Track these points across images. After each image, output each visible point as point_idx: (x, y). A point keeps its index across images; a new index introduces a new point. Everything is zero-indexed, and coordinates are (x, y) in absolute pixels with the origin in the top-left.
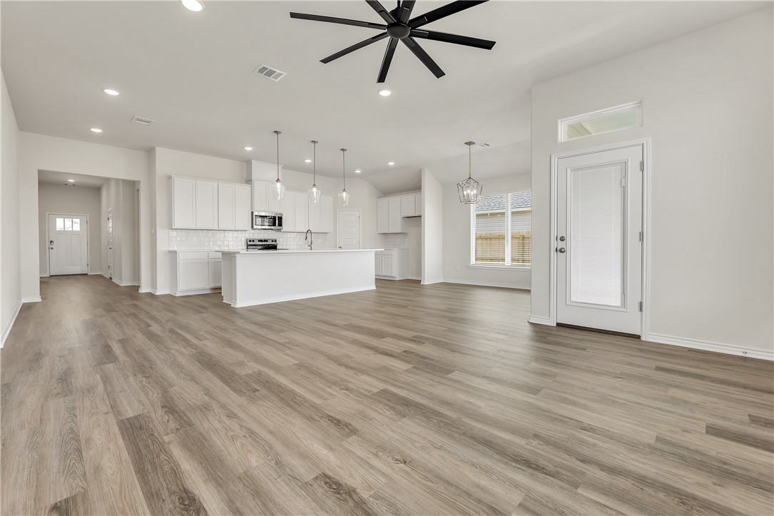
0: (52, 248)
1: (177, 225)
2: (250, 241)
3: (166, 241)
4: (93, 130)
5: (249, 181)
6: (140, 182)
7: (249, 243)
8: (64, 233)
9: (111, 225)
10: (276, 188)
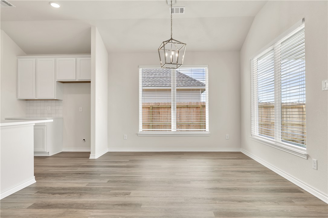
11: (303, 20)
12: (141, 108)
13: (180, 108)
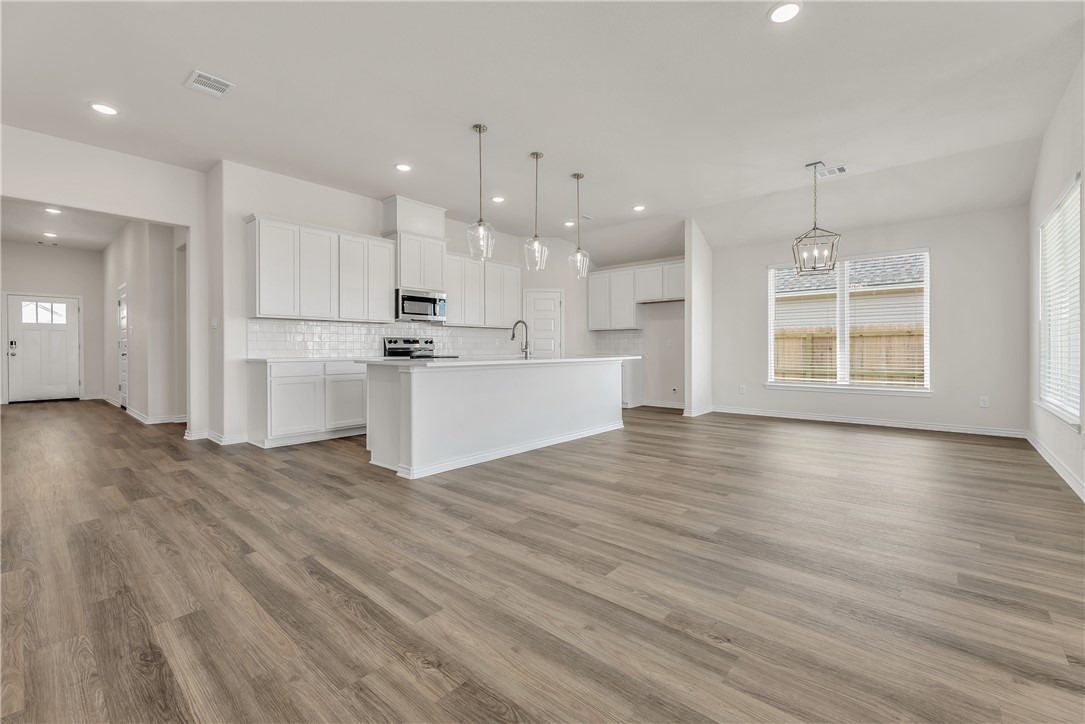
0: (13, 355)
1: (265, 309)
2: (390, 342)
3: (240, 342)
4: (97, 107)
5: (390, 233)
6: (188, 228)
7: (388, 346)
8: (37, 327)
9: (124, 313)
10: (477, 239)
11: (1079, 175)
12: (773, 340)
13: (888, 339)
